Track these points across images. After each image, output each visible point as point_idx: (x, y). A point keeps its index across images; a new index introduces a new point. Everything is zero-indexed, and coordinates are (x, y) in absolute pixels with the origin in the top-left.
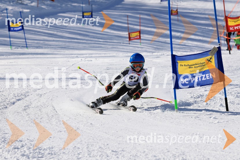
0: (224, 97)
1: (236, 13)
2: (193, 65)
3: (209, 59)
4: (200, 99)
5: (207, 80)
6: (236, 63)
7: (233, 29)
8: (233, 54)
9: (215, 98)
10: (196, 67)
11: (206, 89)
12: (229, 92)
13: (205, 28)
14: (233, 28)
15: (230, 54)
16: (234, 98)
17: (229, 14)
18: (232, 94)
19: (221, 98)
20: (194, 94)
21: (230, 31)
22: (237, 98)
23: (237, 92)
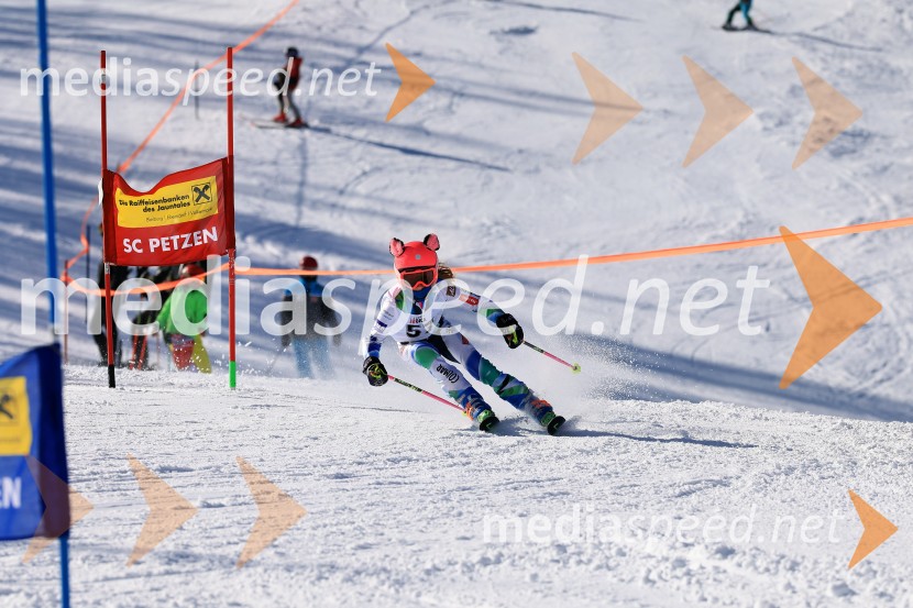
1: (164, 158)
6: (143, 440)
7: (140, 251)
8: (127, 389)
12: (90, 598)
14: (139, 241)
15: (112, 384)
21: (120, 261)
23: (133, 605)
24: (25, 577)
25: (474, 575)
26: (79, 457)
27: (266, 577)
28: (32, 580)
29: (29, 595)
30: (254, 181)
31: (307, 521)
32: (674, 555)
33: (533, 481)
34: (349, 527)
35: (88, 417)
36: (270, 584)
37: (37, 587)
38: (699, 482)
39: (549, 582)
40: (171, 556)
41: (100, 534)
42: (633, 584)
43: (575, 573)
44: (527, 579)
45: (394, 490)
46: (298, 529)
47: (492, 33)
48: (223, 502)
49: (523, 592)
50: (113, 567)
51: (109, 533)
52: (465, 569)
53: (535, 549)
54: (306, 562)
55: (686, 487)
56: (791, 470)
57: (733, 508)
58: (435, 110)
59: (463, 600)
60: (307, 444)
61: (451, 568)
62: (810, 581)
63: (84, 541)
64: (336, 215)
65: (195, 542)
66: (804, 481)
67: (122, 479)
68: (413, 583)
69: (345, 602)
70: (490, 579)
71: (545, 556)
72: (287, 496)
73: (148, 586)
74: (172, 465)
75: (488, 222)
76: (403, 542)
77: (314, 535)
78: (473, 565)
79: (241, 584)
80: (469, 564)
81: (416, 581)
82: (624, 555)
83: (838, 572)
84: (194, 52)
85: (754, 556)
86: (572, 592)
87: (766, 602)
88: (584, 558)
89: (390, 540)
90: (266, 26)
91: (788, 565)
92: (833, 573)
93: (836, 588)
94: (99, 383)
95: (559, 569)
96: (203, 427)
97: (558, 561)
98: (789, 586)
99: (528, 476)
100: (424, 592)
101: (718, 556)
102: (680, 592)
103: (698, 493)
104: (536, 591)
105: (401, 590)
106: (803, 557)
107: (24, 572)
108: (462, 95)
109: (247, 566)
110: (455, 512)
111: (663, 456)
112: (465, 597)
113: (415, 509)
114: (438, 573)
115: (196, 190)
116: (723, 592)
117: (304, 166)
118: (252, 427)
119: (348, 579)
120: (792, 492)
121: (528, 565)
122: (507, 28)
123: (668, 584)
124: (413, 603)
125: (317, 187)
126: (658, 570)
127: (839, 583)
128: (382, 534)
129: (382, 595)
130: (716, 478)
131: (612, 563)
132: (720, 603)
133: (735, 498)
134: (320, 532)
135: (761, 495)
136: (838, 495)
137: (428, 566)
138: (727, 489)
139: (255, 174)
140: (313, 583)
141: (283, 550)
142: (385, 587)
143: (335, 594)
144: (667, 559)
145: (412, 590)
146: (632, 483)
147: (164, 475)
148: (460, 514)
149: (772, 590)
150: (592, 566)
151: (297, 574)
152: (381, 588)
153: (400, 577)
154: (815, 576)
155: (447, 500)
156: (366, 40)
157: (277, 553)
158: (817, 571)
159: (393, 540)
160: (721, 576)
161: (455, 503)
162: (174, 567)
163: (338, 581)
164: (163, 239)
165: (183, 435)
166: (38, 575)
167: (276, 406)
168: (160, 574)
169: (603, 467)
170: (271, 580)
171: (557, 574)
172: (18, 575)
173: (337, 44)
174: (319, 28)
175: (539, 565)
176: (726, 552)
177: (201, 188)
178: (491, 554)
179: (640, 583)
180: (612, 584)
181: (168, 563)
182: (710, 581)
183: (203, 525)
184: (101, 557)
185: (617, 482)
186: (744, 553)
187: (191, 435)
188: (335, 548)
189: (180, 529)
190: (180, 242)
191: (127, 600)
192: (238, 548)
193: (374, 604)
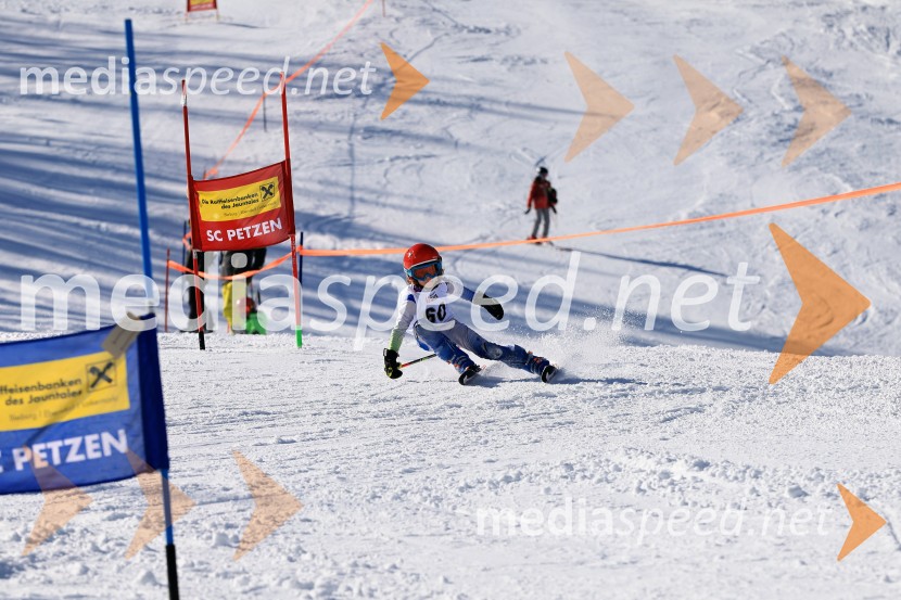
0: (161, 542)
2: (27, 389)
3: (101, 367)
4: (54, 547)
5: (87, 461)
6: (229, 391)
7: (221, 240)
8: (215, 351)
9: (121, 545)
10: (37, 400)
12: (189, 519)
14: (220, 232)
15: (202, 347)
16: (206, 546)
18: (202, 529)
19: (151, 546)
20: (31, 526)
22: (221, 550)
23: (224, 523)
24: (137, 503)
25: (499, 490)
26: (178, 406)
27: (331, 497)
28: (142, 506)
29: (140, 518)
31: (362, 451)
32: (660, 469)
33: (545, 414)
34: (396, 455)
35: (184, 374)
36: (334, 503)
37: (146, 511)
38: (679, 410)
39: (560, 494)
41: (196, 468)
42: (628, 493)
43: (581, 486)
44: (542, 492)
45: (433, 425)
46: (356, 458)
48: (295, 439)
49: (539, 503)
50: (207, 494)
51: (202, 466)
52: (492, 486)
53: (548, 468)
54: (363, 485)
55: (669, 414)
57: (707, 429)
58: (458, 118)
61: (480, 485)
62: (771, 486)
63: (183, 474)
65: (272, 471)
66: (764, 406)
68: (449, 499)
69: (395, 516)
70: (512, 493)
71: (556, 474)
72: (345, 432)
73: (236, 507)
76: (440, 466)
77: (369, 463)
78: (498, 483)
79: (310, 504)
80: (495, 482)
81: (452, 497)
82: (620, 470)
83: (793, 478)
85: (725, 468)
87: (735, 504)
88: (587, 474)
89: (430, 465)
91: (753, 474)
92: (789, 479)
93: (791, 491)
94: (191, 346)
95: (567, 483)
96: (277, 379)
97: (566, 477)
98: (754, 490)
100: (459, 506)
101: (696, 468)
102: (666, 498)
103: (679, 419)
104: (549, 502)
105: (440, 504)
106: (765, 467)
107: (135, 500)
110: (482, 441)
113: (450, 440)
114: (470, 490)
115: (263, 189)
116: (700, 497)
118: (316, 378)
119: (397, 497)
120: (755, 415)
121: (542, 481)
123: (656, 492)
124: (450, 514)
126: (648, 481)
127: (794, 486)
128: (424, 460)
129: (424, 509)
130: (693, 406)
131: (610, 477)
132: (699, 505)
133: (709, 421)
134: (373, 460)
135: (729, 418)
136: (792, 416)
137: (462, 484)
138: (702, 414)
140: (368, 501)
141: (344, 476)
142: (427, 503)
143: (386, 509)
144: (654, 473)
145: (449, 504)
146: (625, 412)
148: (486, 442)
149: (740, 494)
150: (594, 480)
152: (424, 503)
153: (439, 494)
154: (775, 481)
155: (476, 431)
157: (338, 478)
158: (776, 478)
159: (433, 465)
160: (698, 485)
161: (482, 434)
163: (389, 499)
164: (238, 230)
165: (261, 386)
166: (147, 502)
167: (335, 360)
168: (245, 498)
170: (335, 500)
171: (566, 487)
172: (131, 502)
175: (551, 481)
176: (702, 465)
177: (267, 187)
178: (512, 473)
179: (634, 492)
180: (610, 494)
182: (690, 489)
183: (279, 457)
184: (197, 486)
185: (613, 412)
186: (717, 465)
187: (266, 386)
188: (386, 472)
189: (261, 461)
190: (252, 231)
191: (220, 519)
192: (307, 475)
193: (419, 517)
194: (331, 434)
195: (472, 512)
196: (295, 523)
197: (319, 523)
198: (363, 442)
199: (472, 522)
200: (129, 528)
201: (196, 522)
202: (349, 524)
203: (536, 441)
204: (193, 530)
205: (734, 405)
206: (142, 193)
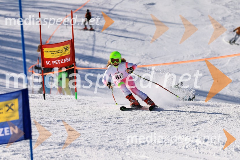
1: (58, 39)
5: (5, 136)
6: (53, 113)
7: (50, 64)
8: (49, 100)
11: (5, 149)
12: (39, 155)
13: (12, 59)
14: (50, 62)
15: (45, 99)
17: (47, 41)
18: (43, 158)
23: (50, 156)
24: (22, 149)
25: (140, 147)
26: (36, 118)
27: (85, 149)
28: (24, 150)
29: (23, 154)
30: (82, 45)
31: (96, 134)
33: (155, 122)
34: (107, 135)
35: (38, 108)
36: (86, 151)
37: (25, 152)
38: (199, 122)
39: (160, 149)
40: (60, 143)
42: (181, 149)
43: (166, 146)
44: (154, 148)
45: (119, 125)
46: (94, 136)
47: (144, 5)
48: (74, 129)
49: (153, 152)
50: (45, 147)
52: (137, 146)
54: (96, 145)
55: (196, 123)
56: (223, 118)
57: (208, 129)
58: (129, 25)
59: (137, 154)
60: (96, 114)
61: (134, 146)
62: (228, 148)
64: (104, 53)
66: (227, 121)
67: (47, 123)
68: (124, 150)
70: (144, 148)
72: (90, 127)
73: (54, 152)
74: (60, 120)
75: (144, 55)
76: (121, 139)
77: (98, 138)
78: (140, 145)
79: (78, 151)
80: (138, 145)
81: (125, 149)
83: (235, 145)
84: (66, 11)
86: (165, 151)
87: (217, 153)
89: (117, 138)
90: (85, 4)
91: (222, 143)
92: (234, 145)
93: (235, 149)
94: (41, 98)
95: (162, 145)
96: (69, 110)
98: (222, 149)
99: (154, 121)
100: (126, 152)
102: (194, 151)
103: (199, 125)
104: (156, 151)
105: (120, 152)
106: (226, 141)
107: (21, 148)
108: (136, 21)
109: (80, 146)
110: (135, 131)
111: (189, 115)
112: (137, 153)
113: (124, 130)
114: (130, 147)
116: (205, 151)
117: (95, 41)
118: (81, 110)
119: (107, 149)
120: (224, 124)
121: (154, 145)
122: (148, 3)
123: (191, 149)
124: (124, 155)
125: (98, 46)
126: (188, 145)
127: (236, 148)
128: (116, 137)
129: (115, 153)
130: (204, 121)
131: (176, 144)
132: (204, 154)
133: (209, 126)
134: (99, 137)
135: (215, 125)
136: (236, 125)
137: (128, 145)
138: (206, 124)
139: (82, 43)
140: (97, 150)
141: (90, 142)
142: (116, 151)
143: (103, 153)
145: (123, 152)
146: (181, 122)
147: (58, 122)
148: (136, 131)
149: (218, 150)
151: (93, 148)
152: (115, 151)
153: (120, 148)
155: (133, 128)
156: (111, 7)
157: (88, 142)
158: (230, 145)
159: (118, 139)
160: (205, 147)
161: (135, 129)
162: (61, 146)
163: (104, 149)
164: (56, 61)
165: (63, 112)
166: (25, 149)
167: (87, 104)
168: (57, 148)
169: (174, 118)
170: (86, 149)
171: (162, 147)
172: (20, 149)
173: (103, 8)
174: (98, 4)
175: (157, 145)
179: (183, 149)
180: (176, 149)
181: (59, 146)
182: (202, 148)
184: (42, 144)
185: (177, 122)
187: (65, 112)
188: (103, 141)
189: (63, 136)
190: (60, 61)
191: (49, 155)
192: (78, 141)
193: (113, 155)
194: (86, 128)
195: (131, 154)
196: (73, 157)
197: (81, 157)
198: (96, 130)
199: (131, 158)
200: (19, 158)
201: (41, 156)
202: (91, 158)
203: (152, 131)
204: (40, 159)
205: (217, 121)
206: (24, 46)
